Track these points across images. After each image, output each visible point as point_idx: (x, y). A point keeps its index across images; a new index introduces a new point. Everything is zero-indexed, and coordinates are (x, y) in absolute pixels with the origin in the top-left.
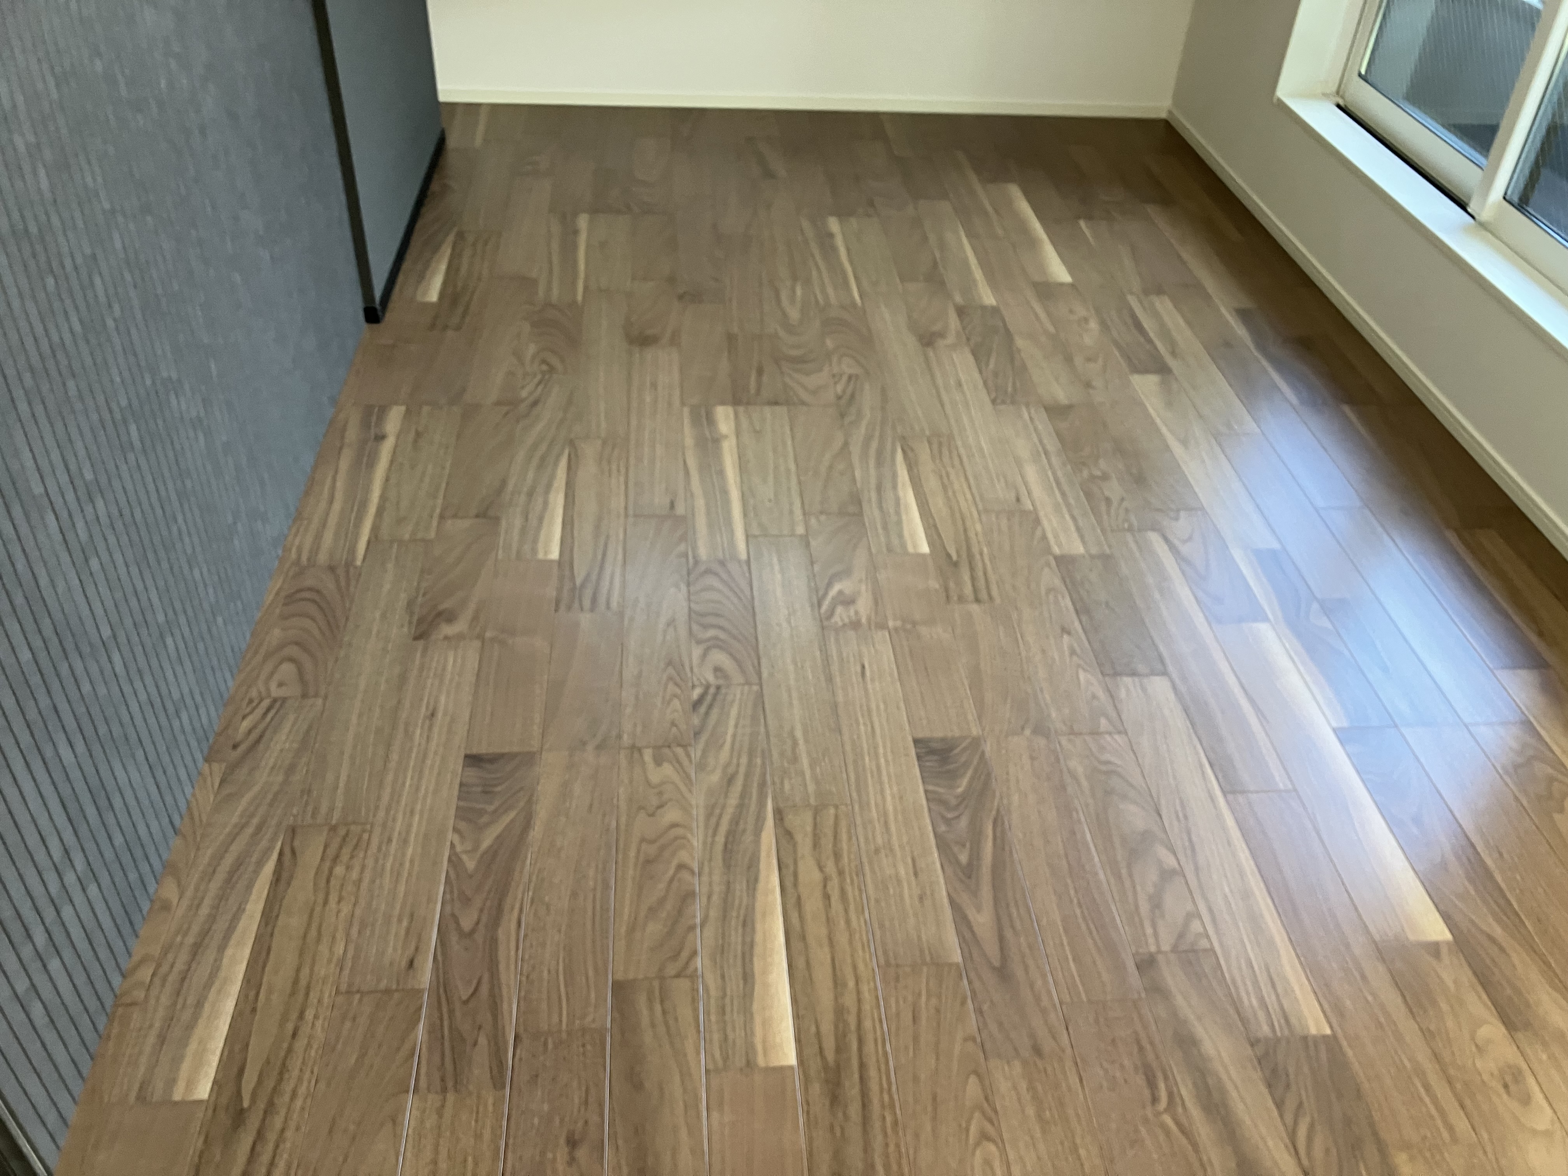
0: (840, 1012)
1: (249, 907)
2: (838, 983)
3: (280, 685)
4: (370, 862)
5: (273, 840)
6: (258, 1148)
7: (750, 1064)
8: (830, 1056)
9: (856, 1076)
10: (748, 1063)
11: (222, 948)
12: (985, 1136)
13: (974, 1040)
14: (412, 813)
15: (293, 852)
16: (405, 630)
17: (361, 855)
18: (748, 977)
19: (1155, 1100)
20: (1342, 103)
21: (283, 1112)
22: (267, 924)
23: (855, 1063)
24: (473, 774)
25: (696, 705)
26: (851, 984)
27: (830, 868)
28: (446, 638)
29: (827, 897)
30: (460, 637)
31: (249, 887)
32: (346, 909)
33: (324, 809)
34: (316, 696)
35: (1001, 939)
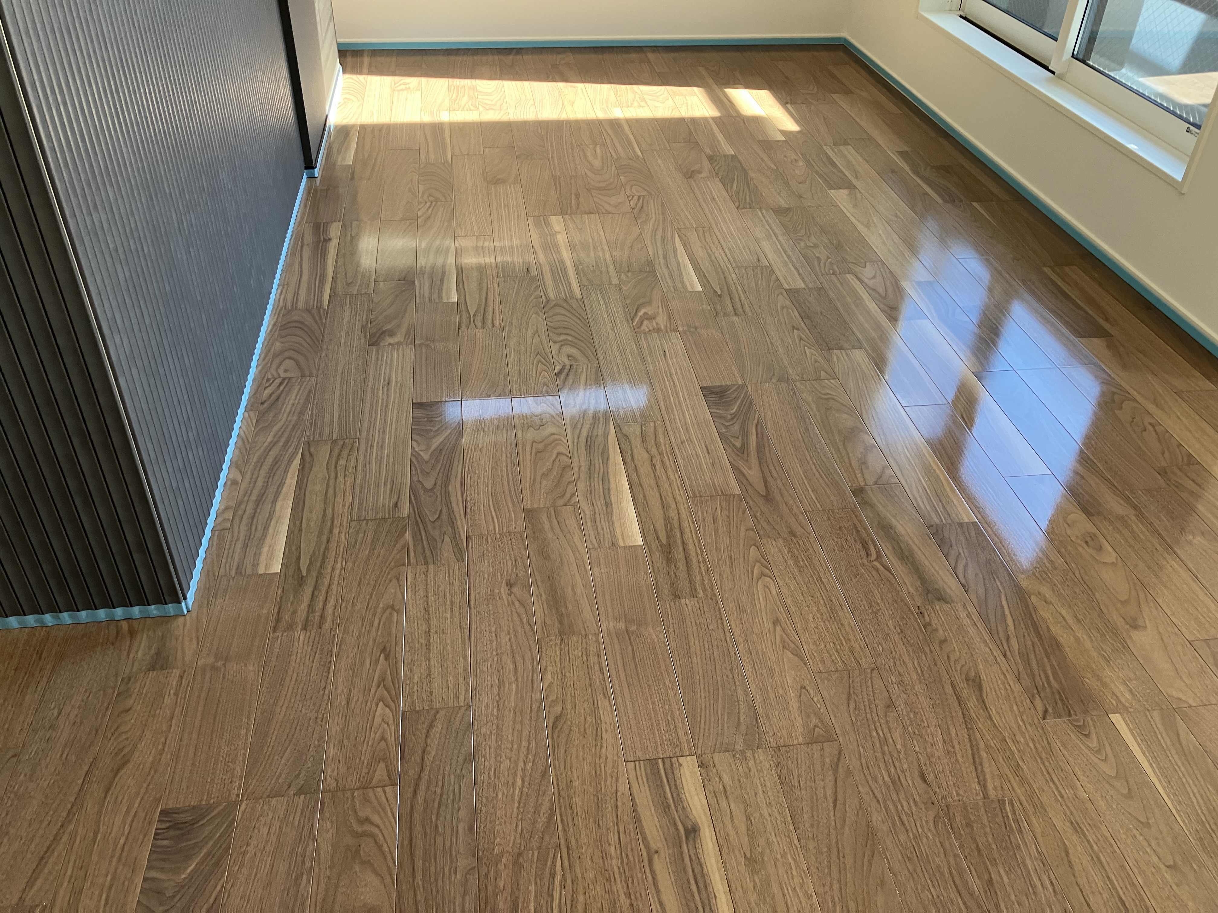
0: (667, 520)
1: (288, 481)
2: (664, 506)
3: (286, 371)
4: (361, 457)
5: (296, 448)
6: (316, 593)
7: (614, 544)
8: (664, 541)
9: (681, 548)
10: (613, 544)
11: (274, 502)
12: (763, 574)
13: (753, 530)
14: (384, 432)
15: (311, 454)
16: (363, 341)
17: (355, 454)
18: (608, 504)
19: (868, 555)
20: (963, 14)
21: (328, 577)
22: (300, 489)
23: (679, 541)
24: (418, 413)
25: (558, 375)
26: (673, 506)
27: (654, 451)
28: (390, 344)
29: (653, 466)
30: (399, 343)
31: (286, 471)
32: (349, 481)
33: (327, 431)
34: (311, 375)
35: (765, 482)
